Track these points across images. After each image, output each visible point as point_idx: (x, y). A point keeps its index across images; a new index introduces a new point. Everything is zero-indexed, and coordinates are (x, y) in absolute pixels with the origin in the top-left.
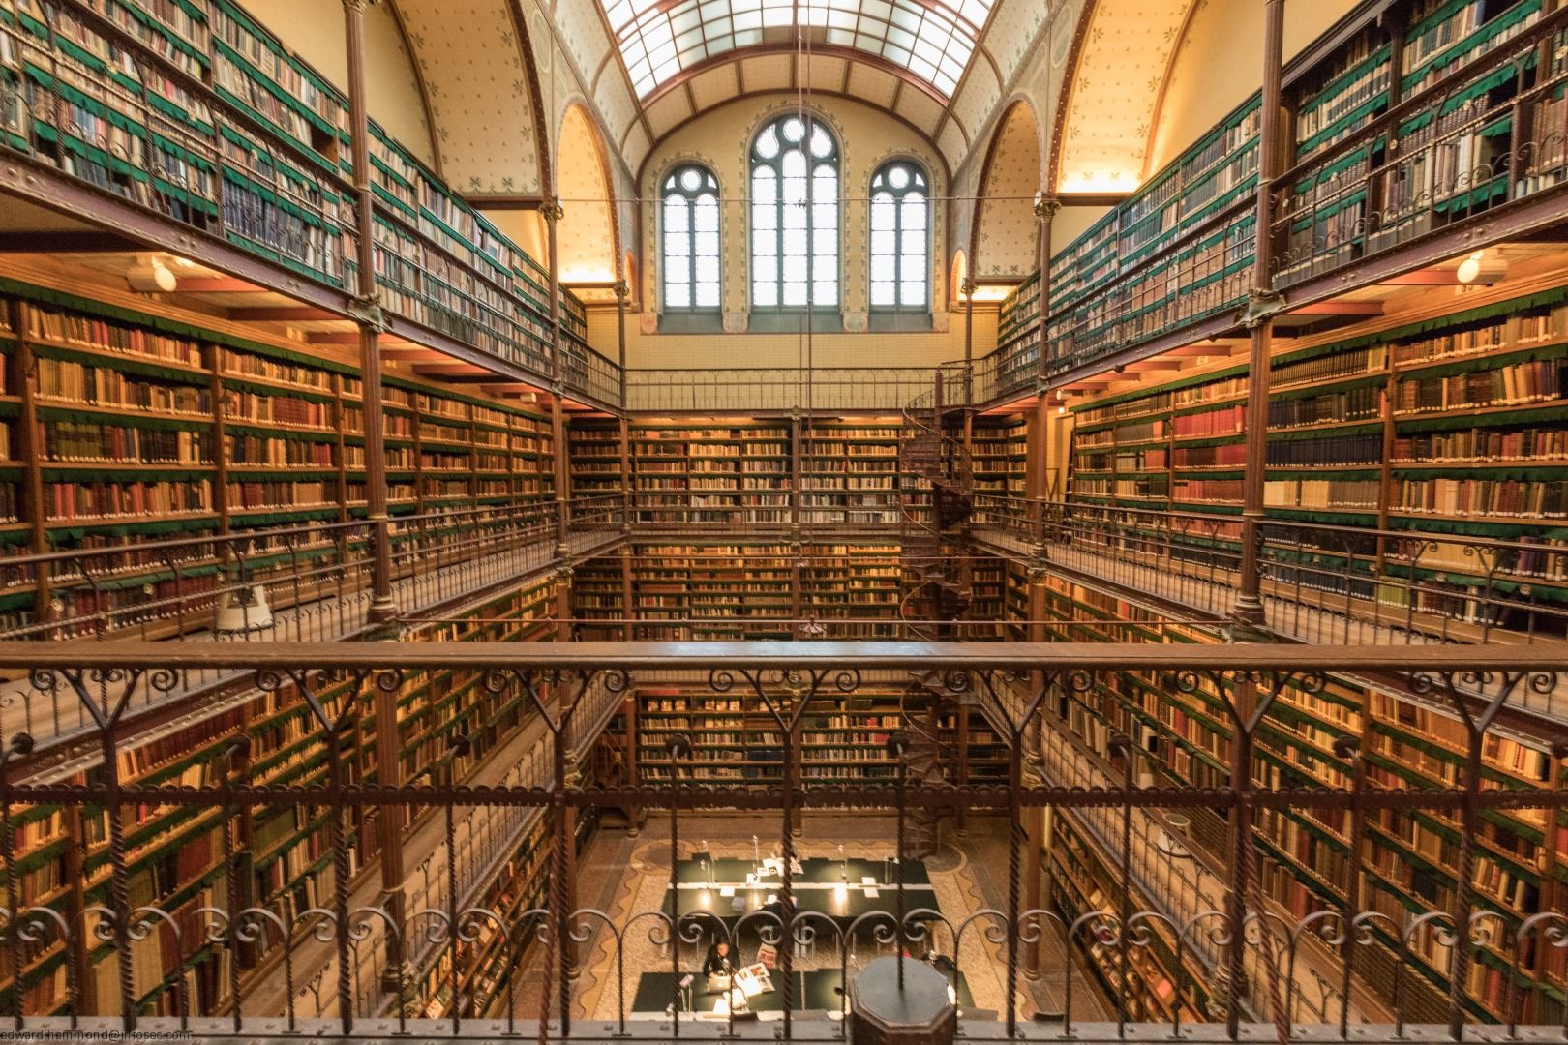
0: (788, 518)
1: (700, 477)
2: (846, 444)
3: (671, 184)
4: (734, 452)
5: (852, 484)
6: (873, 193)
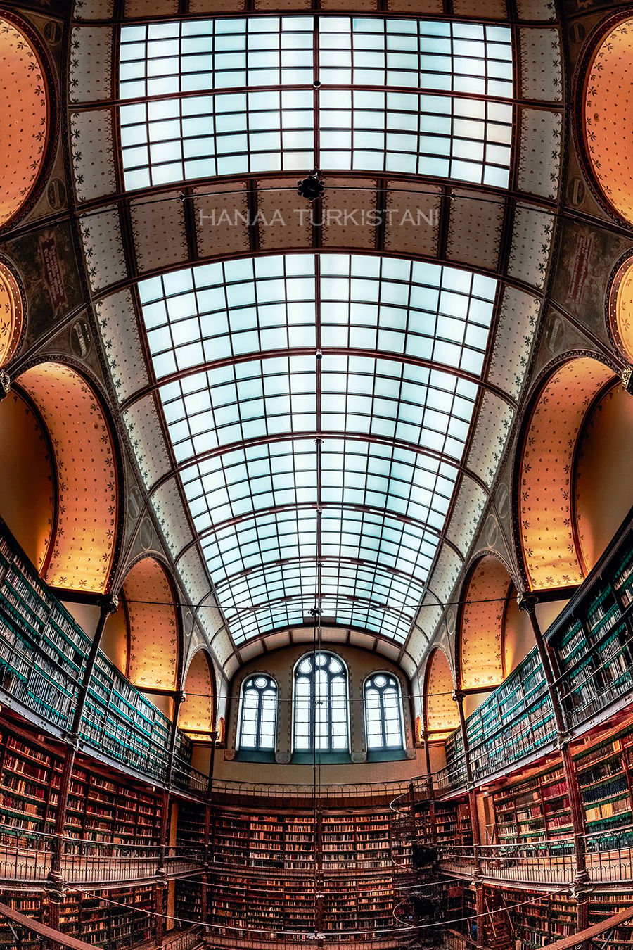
0: (316, 867)
1: (256, 841)
2: (355, 825)
3: (250, 684)
4: (279, 829)
5: (360, 847)
6: (366, 689)
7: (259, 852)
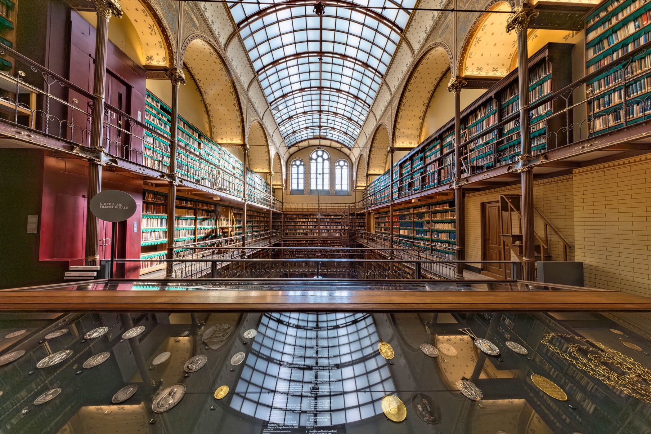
0: (318, 235)
1: (299, 225)
2: (330, 219)
3: (294, 163)
4: (306, 220)
5: (332, 227)
6: (336, 166)
7: (299, 229)
